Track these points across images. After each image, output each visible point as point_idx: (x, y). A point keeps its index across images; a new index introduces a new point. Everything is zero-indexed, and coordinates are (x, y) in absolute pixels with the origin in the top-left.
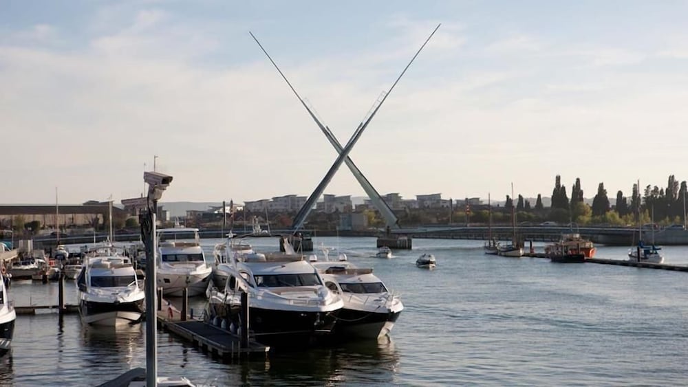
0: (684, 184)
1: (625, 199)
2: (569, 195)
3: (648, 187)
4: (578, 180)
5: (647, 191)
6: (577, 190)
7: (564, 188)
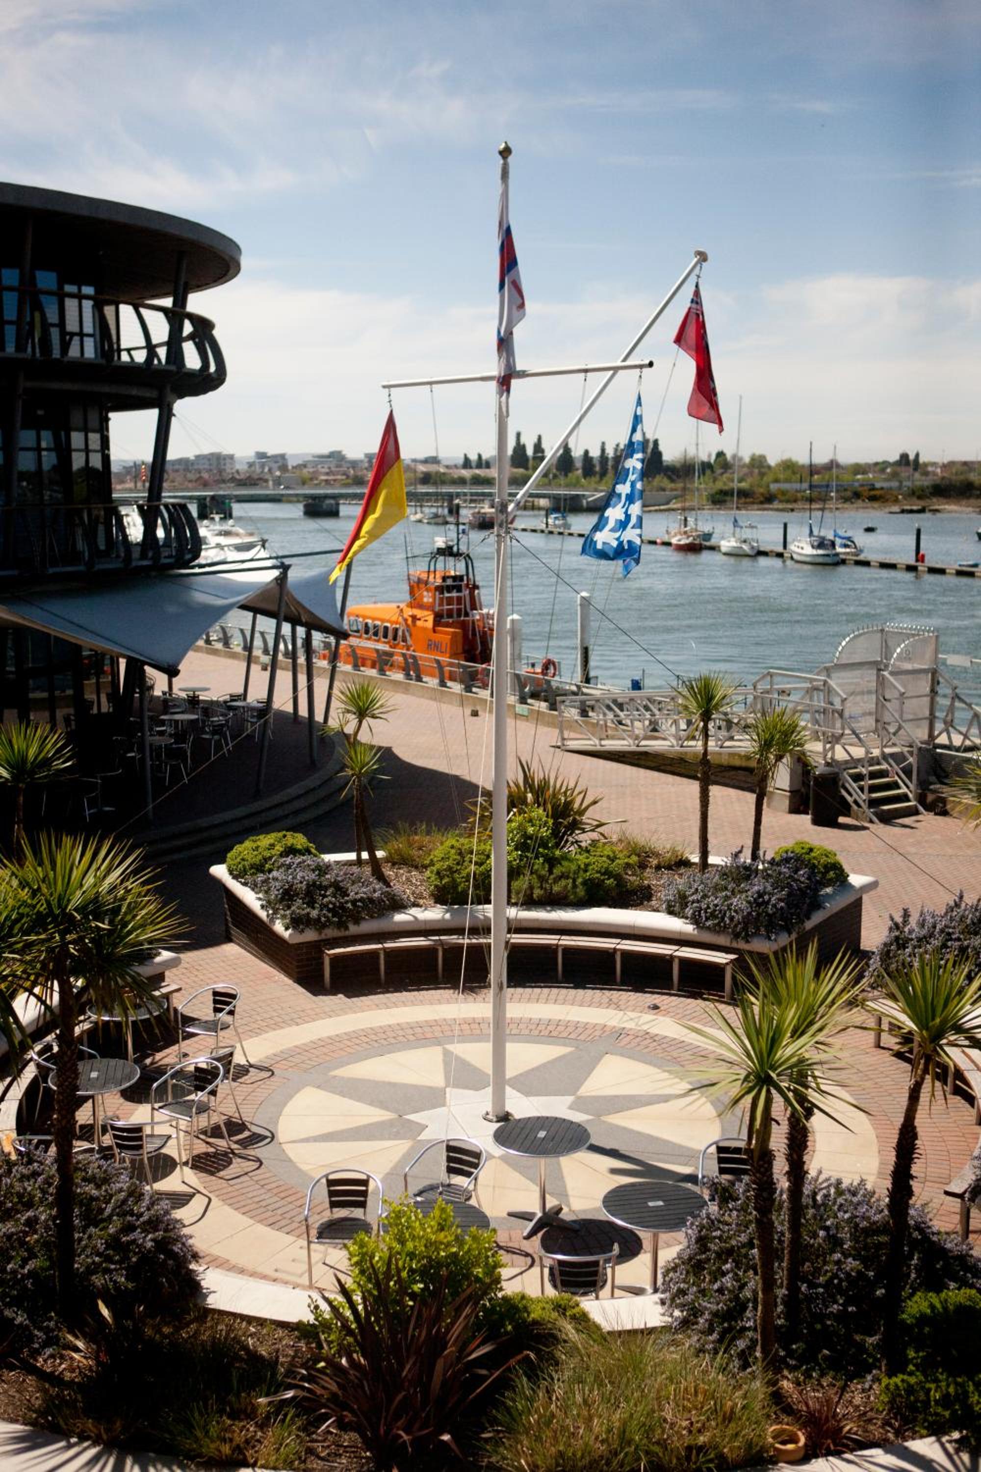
0: (656, 442)
1: (592, 458)
2: (530, 452)
3: (618, 445)
4: (540, 438)
5: (616, 450)
6: (538, 448)
7: (524, 446)
